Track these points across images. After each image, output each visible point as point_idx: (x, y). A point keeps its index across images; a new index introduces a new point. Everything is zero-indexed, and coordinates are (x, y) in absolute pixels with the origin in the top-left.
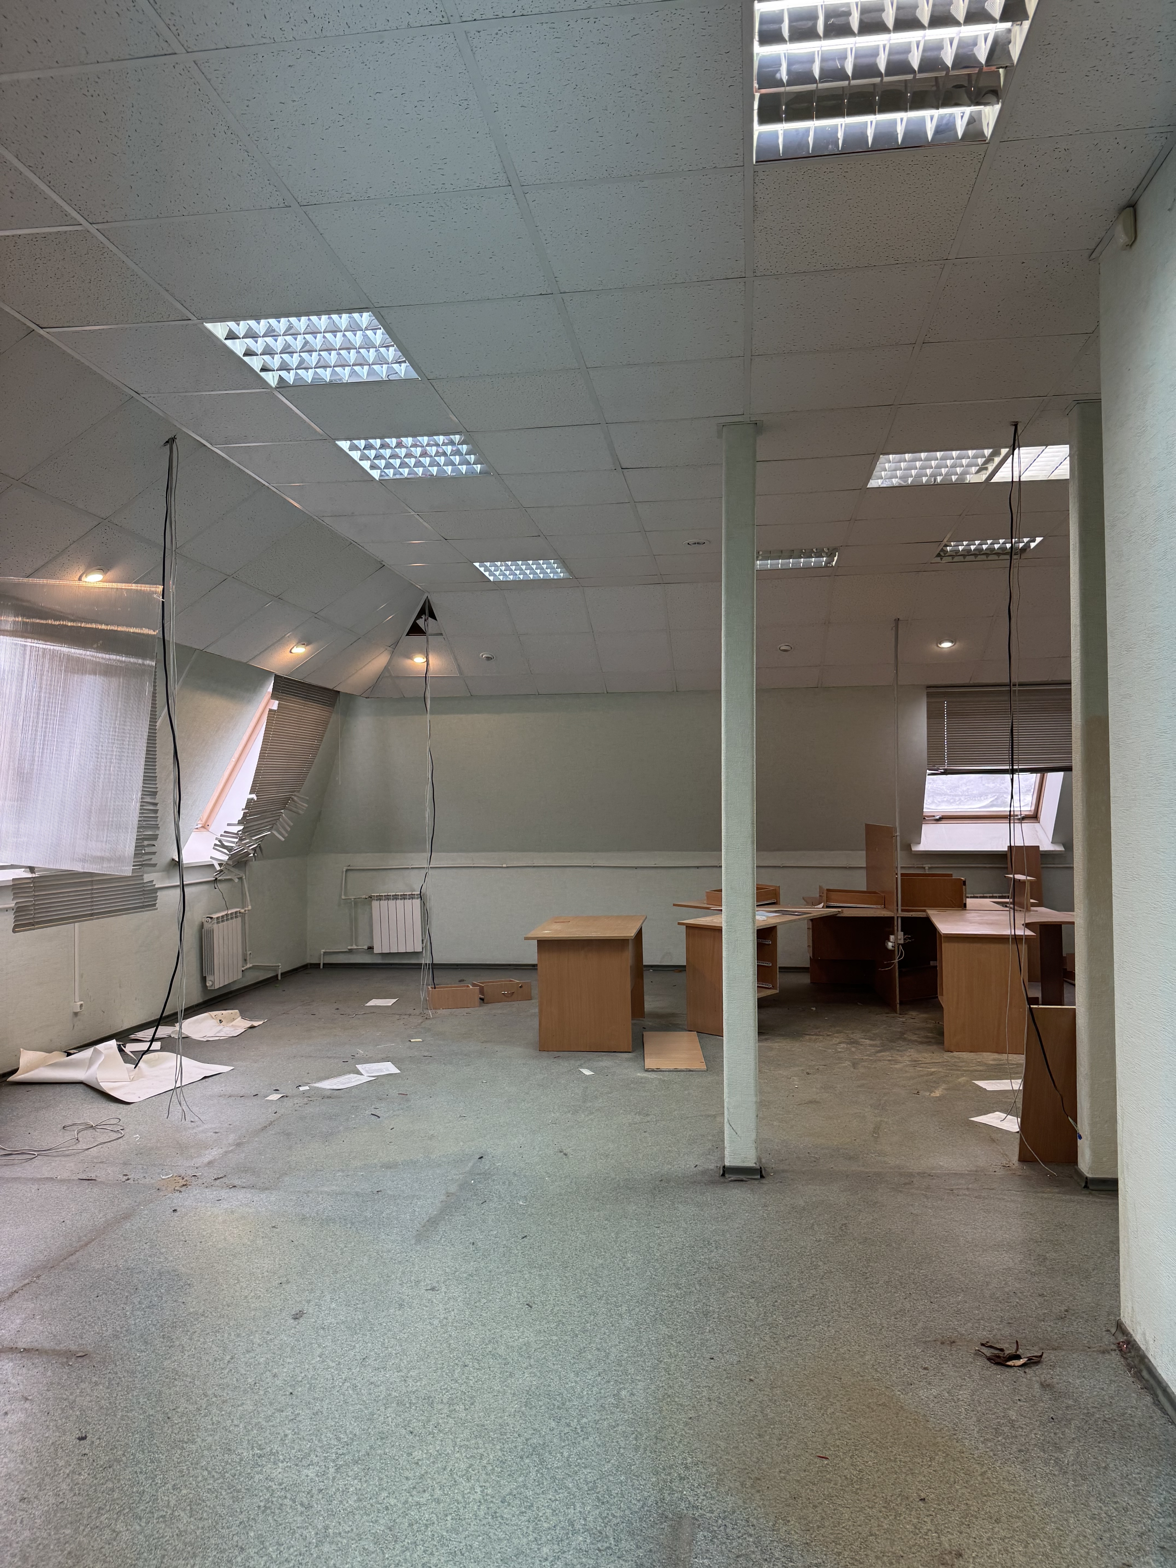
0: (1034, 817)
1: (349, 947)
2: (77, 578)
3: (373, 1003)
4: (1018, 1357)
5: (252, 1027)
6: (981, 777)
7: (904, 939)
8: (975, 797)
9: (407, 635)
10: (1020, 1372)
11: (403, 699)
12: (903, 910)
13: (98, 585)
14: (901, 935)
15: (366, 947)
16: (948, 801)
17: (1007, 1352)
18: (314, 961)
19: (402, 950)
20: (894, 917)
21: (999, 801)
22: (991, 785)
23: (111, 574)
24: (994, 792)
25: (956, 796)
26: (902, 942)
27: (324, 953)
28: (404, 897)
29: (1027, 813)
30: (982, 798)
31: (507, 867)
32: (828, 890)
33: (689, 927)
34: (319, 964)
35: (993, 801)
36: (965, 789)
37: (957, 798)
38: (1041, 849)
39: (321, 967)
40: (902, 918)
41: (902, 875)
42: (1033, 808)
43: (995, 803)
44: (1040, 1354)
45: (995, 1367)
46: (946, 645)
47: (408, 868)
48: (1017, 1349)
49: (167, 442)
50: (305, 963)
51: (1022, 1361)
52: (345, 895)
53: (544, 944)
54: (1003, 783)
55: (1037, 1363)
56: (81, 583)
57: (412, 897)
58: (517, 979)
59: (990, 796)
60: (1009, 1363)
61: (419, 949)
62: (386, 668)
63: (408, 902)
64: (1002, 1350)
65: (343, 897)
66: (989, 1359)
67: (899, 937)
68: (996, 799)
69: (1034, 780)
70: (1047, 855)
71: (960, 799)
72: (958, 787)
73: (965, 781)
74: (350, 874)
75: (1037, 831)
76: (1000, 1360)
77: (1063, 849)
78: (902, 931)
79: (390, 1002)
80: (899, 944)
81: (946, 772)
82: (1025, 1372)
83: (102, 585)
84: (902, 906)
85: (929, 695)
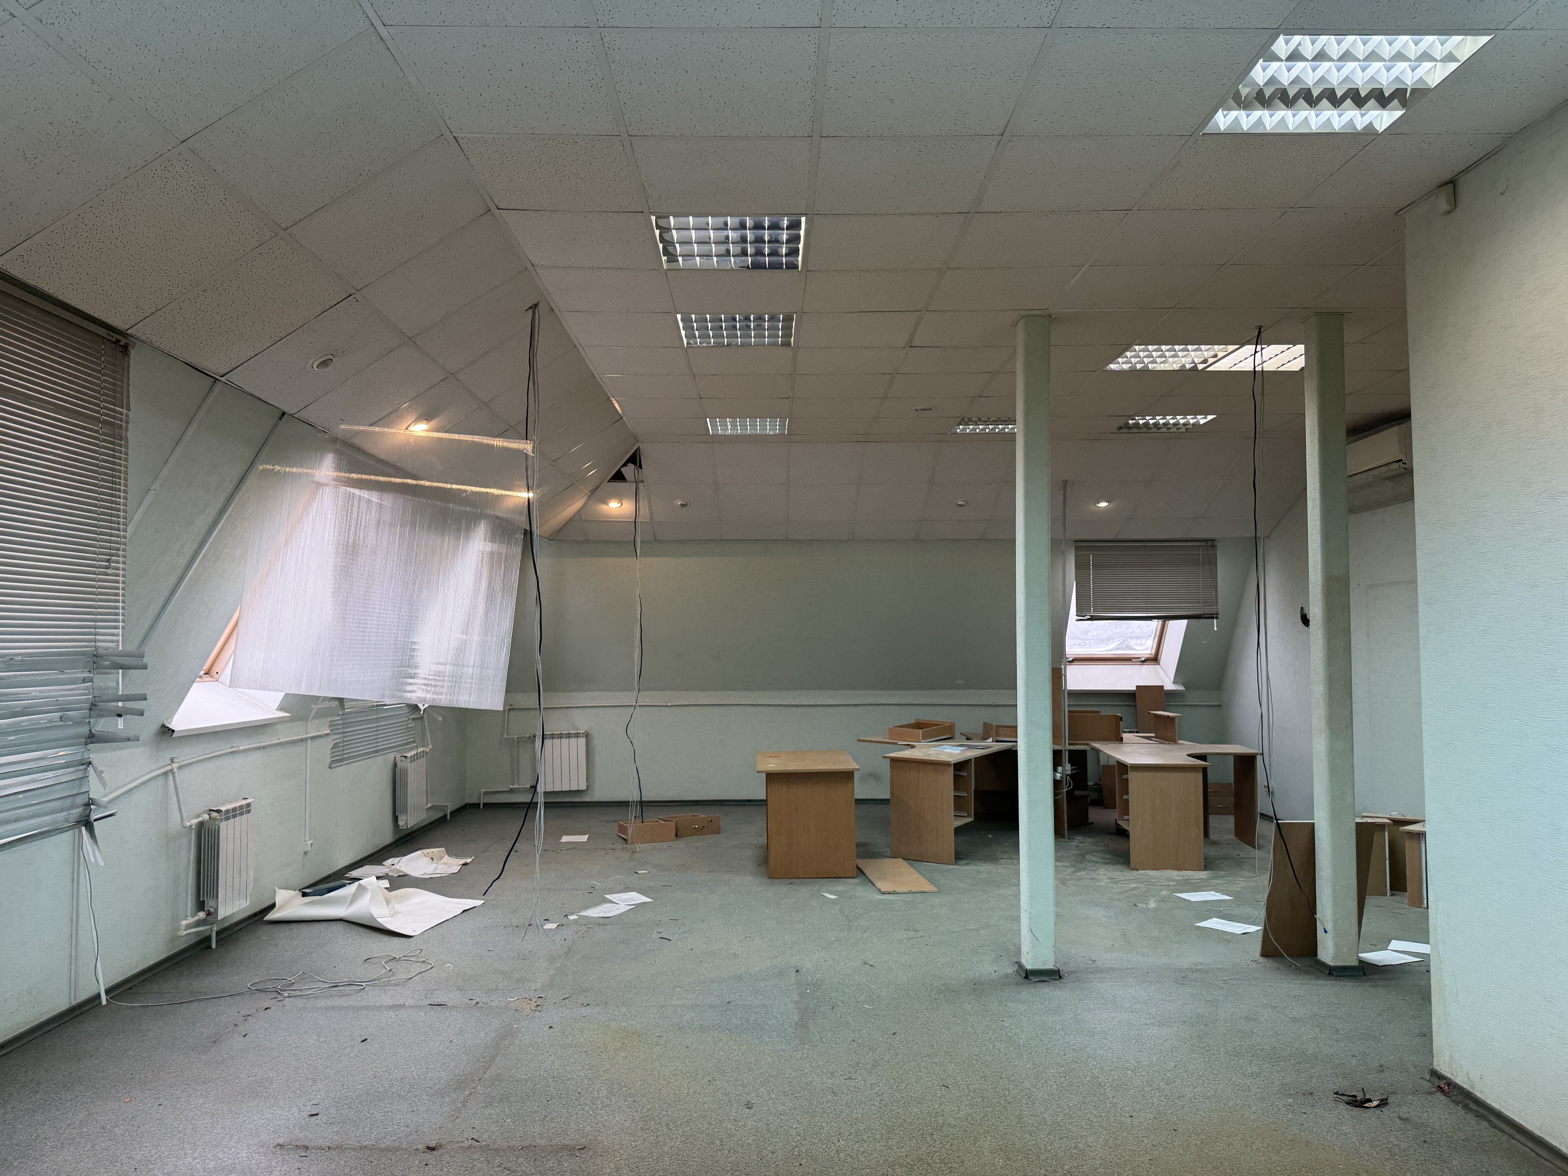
0: (1155, 659)
1: (511, 787)
2: (404, 428)
3: (565, 839)
4: (1370, 1100)
5: (465, 864)
6: (1110, 623)
7: (1071, 770)
8: (1103, 641)
9: (609, 481)
10: (1378, 1111)
11: (588, 541)
12: (1069, 744)
13: (424, 434)
14: (1068, 767)
15: (528, 786)
16: (1079, 645)
17: (1358, 1098)
18: (474, 801)
19: (566, 788)
20: (1062, 751)
21: (1124, 645)
22: (1118, 630)
23: (433, 424)
24: (1120, 637)
25: (1086, 639)
26: (1069, 772)
27: (484, 792)
28: (569, 736)
29: (1148, 656)
30: (1109, 642)
31: (672, 706)
32: (997, 726)
33: (893, 760)
34: (479, 804)
35: (1119, 645)
36: (1095, 633)
37: (1087, 642)
38: (1165, 689)
39: (481, 807)
40: (1070, 751)
41: (1069, 712)
42: (1154, 651)
43: (1120, 646)
44: (1386, 1097)
45: (1356, 1109)
46: (1103, 504)
47: (572, 707)
48: (1365, 1095)
49: (531, 308)
50: (464, 803)
51: (1375, 1103)
52: (507, 735)
53: (772, 777)
54: (1128, 629)
55: (1386, 1104)
56: (407, 432)
57: (577, 735)
58: (703, 814)
59: (1116, 640)
60: (1367, 1105)
61: (583, 787)
62: (578, 512)
63: (573, 741)
64: (1355, 1096)
65: (506, 737)
66: (1348, 1103)
67: (1067, 768)
68: (1121, 643)
69: (1155, 626)
70: (1171, 694)
71: (1090, 643)
72: (1089, 631)
73: (1095, 626)
74: (512, 713)
75: (1158, 672)
76: (1358, 1103)
77: (1184, 689)
78: (1069, 763)
79: (584, 838)
80: (1067, 775)
81: (1092, 619)
82: (1381, 1111)
83: (428, 434)
84: (1069, 740)
85: (1077, 549)
